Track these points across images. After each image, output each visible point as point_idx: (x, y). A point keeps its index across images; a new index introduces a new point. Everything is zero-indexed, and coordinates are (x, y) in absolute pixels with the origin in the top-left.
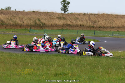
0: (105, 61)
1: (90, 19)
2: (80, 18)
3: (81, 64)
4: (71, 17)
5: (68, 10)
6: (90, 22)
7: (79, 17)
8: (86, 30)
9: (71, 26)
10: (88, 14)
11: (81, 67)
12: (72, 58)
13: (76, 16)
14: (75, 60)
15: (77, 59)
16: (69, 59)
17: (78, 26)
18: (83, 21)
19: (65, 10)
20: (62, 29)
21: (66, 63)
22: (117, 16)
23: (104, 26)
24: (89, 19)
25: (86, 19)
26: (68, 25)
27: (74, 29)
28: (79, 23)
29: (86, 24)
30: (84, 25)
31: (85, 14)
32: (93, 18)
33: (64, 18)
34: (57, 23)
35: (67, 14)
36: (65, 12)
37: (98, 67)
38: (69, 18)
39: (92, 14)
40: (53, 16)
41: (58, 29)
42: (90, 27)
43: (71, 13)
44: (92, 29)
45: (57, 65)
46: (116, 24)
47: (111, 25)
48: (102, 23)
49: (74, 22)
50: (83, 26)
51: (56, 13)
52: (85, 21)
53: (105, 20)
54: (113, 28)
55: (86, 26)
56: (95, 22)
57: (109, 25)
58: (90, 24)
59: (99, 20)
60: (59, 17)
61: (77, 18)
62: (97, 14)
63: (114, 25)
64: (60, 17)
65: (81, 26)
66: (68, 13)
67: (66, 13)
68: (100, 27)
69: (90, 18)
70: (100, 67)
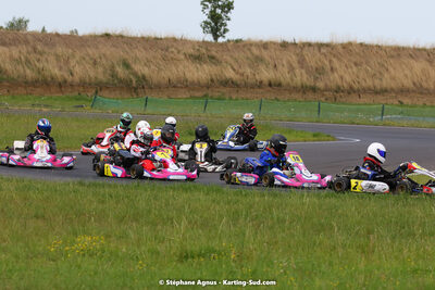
0: (356, 209)
1: (302, 62)
2: (267, 58)
3: (272, 218)
4: (236, 55)
5: (225, 31)
6: (303, 71)
7: (265, 54)
8: (289, 100)
9: (238, 86)
10: (295, 44)
11: (271, 228)
12: (239, 198)
13: (256, 51)
14: (251, 207)
15: (257, 199)
16: (229, 203)
17: (260, 85)
18: (280, 67)
19: (218, 30)
20: (205, 96)
21: (221, 217)
22: (398, 53)
23: (351, 87)
24: (299, 62)
25: (289, 62)
26: (227, 83)
27: (248, 96)
28: (266, 74)
29: (289, 80)
30: (284, 83)
31: (284, 45)
32: (312, 59)
33: (213, 58)
34: (189, 76)
35: (222, 44)
36: (216, 37)
37: (332, 228)
38: (229, 58)
39: (310, 45)
40: (176, 51)
41: (191, 97)
42: (304, 89)
43: (237, 41)
44: (310, 95)
45: (190, 222)
46: (393, 78)
47: (377, 82)
48: (344, 75)
49: (248, 71)
50: (280, 85)
51: (184, 42)
52: (286, 70)
53: (356, 64)
54: (384, 91)
55: (288, 85)
56: (320, 71)
57: (369, 83)
58: (301, 77)
59: (336, 64)
60: (197, 54)
61: (257, 57)
62: (327, 45)
63: (386, 82)
64: (200, 53)
65: (270, 85)
66: (224, 40)
67: (220, 40)
68: (338, 90)
69: (304, 59)
70: (339, 229)
